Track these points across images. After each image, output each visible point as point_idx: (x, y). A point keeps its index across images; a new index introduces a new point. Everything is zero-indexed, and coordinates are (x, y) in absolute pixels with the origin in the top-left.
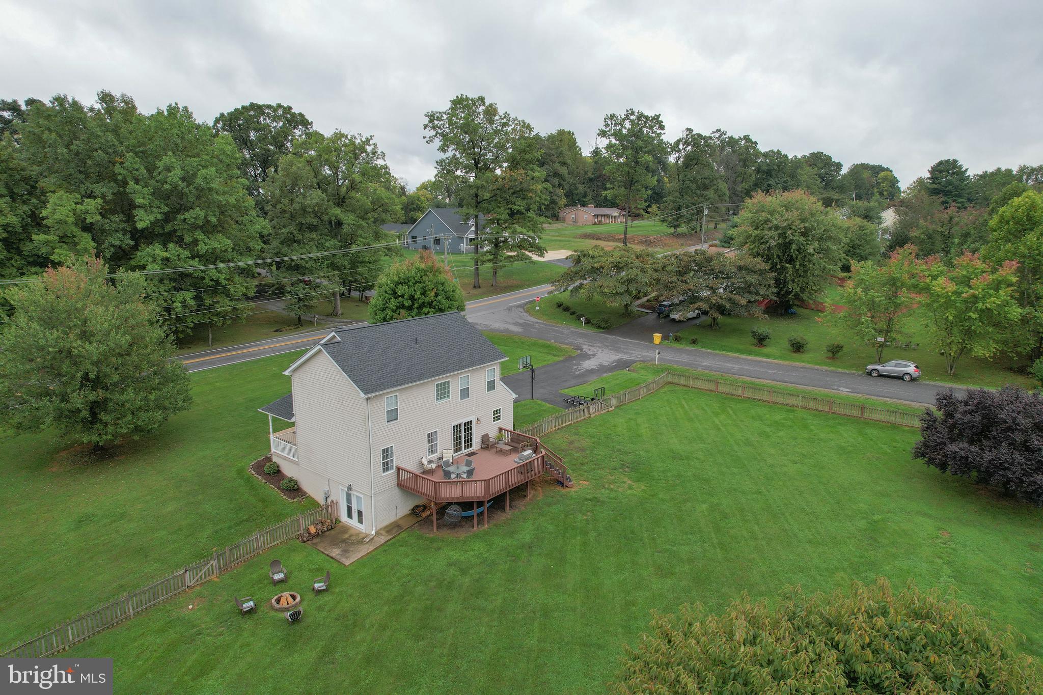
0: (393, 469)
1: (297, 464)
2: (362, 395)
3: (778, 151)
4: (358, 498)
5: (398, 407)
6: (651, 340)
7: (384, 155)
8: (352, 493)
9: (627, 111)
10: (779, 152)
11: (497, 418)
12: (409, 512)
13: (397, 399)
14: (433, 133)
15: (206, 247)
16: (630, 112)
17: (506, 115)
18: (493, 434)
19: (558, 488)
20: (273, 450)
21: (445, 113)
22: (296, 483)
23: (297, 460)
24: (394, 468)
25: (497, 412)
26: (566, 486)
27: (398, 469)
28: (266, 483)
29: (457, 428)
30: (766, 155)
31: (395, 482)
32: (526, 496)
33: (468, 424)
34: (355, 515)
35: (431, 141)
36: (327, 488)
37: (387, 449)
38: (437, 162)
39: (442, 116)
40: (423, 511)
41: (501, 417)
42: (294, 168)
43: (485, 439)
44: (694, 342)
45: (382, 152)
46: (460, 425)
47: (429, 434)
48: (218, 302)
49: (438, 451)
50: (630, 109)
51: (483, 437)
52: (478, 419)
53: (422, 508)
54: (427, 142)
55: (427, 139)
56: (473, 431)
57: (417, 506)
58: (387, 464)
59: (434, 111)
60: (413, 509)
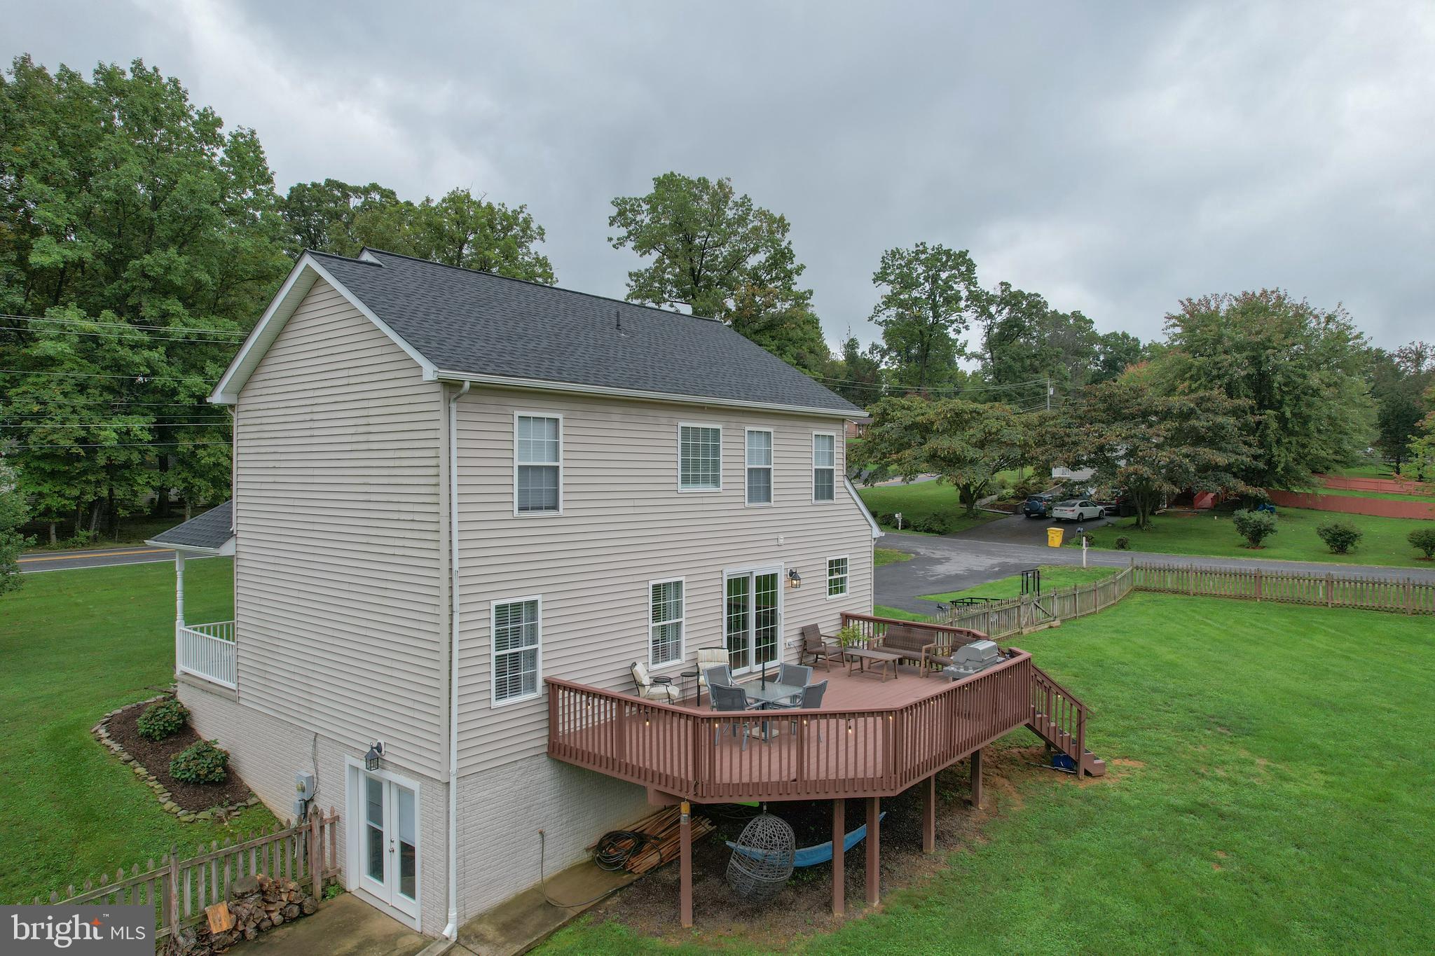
0: (533, 688)
1: (231, 697)
2: (429, 371)
3: (1123, 333)
4: (405, 794)
5: (561, 464)
6: (1044, 539)
7: (541, 232)
8: (388, 775)
9: (917, 246)
10: (1125, 336)
11: (836, 587)
12: (586, 857)
13: (557, 436)
14: (623, 232)
15: (186, 330)
16: (921, 248)
17: (746, 200)
18: (829, 627)
19: (1063, 781)
20: (181, 667)
21: (644, 201)
22: (224, 761)
23: (233, 686)
24: (540, 683)
25: (837, 566)
26: (1087, 773)
27: (553, 687)
28: (127, 762)
29: (737, 585)
30: (1105, 340)
31: (538, 739)
32: (970, 803)
33: (767, 583)
34: (392, 863)
35: (621, 244)
36: (306, 771)
37: (517, 606)
38: (630, 275)
39: (639, 205)
40: (637, 851)
41: (848, 585)
42: (380, 226)
43: (809, 642)
44: (1122, 545)
45: (540, 228)
46: (745, 580)
47: (656, 588)
48: (204, 447)
49: (683, 651)
50: (921, 244)
51: (803, 633)
52: (793, 575)
53: (630, 843)
54: (614, 246)
55: (615, 242)
56: (781, 608)
57: (613, 838)
58: (516, 667)
59: (627, 197)
60: (600, 847)
